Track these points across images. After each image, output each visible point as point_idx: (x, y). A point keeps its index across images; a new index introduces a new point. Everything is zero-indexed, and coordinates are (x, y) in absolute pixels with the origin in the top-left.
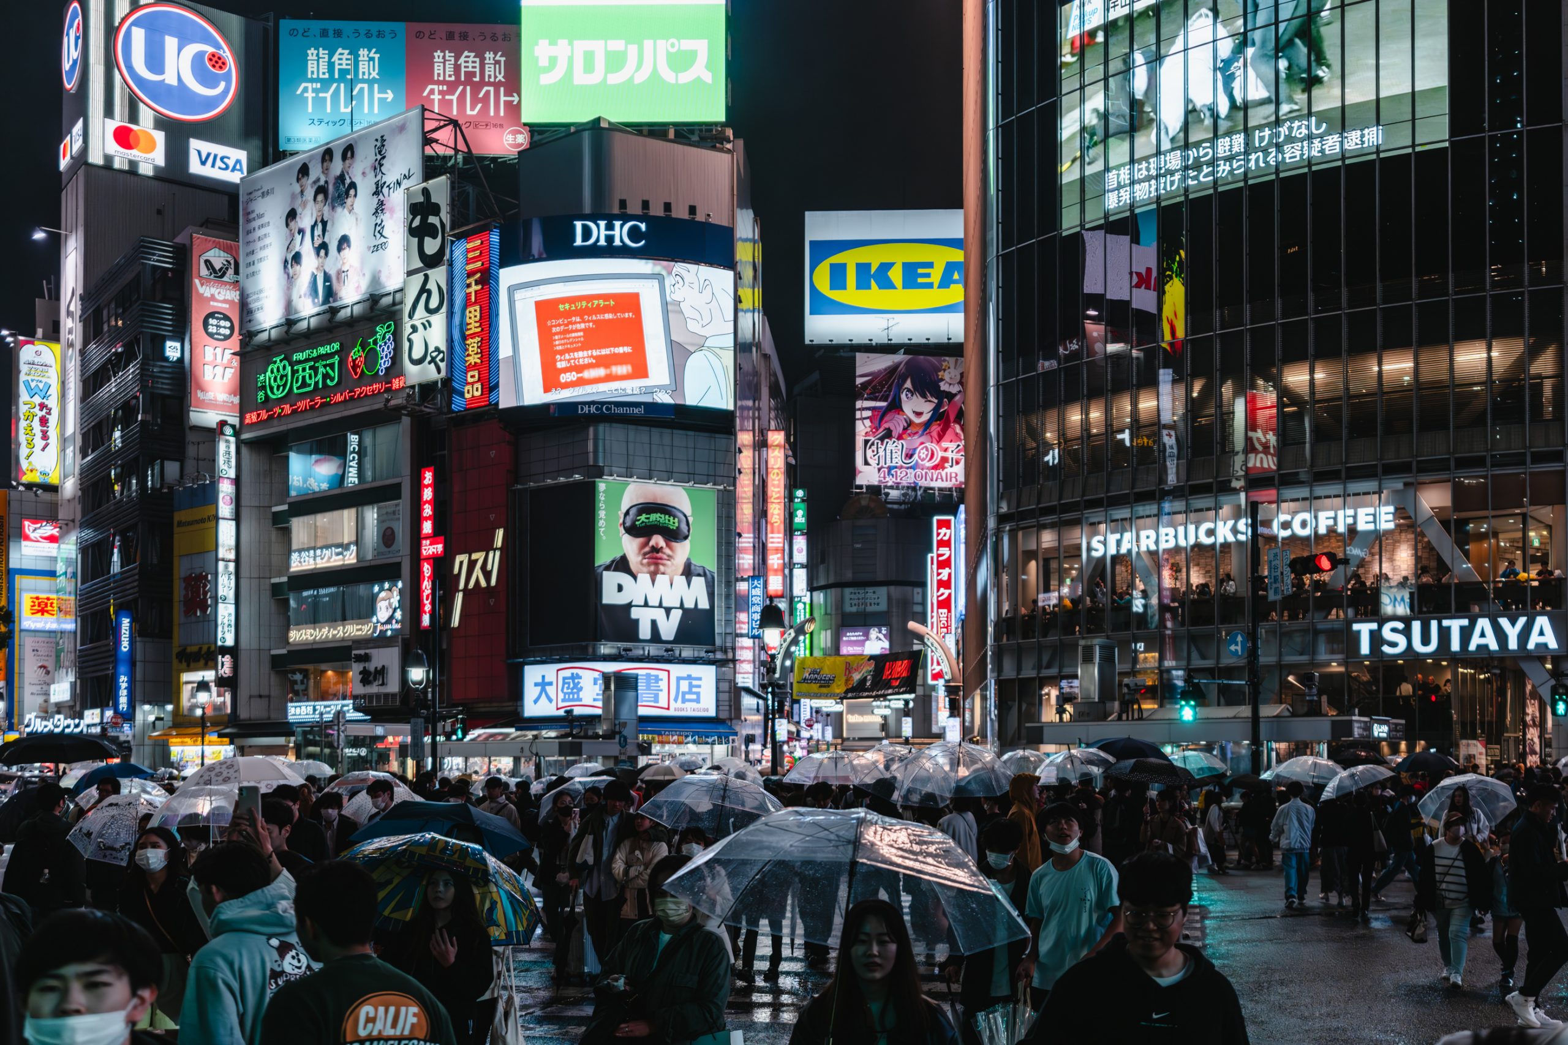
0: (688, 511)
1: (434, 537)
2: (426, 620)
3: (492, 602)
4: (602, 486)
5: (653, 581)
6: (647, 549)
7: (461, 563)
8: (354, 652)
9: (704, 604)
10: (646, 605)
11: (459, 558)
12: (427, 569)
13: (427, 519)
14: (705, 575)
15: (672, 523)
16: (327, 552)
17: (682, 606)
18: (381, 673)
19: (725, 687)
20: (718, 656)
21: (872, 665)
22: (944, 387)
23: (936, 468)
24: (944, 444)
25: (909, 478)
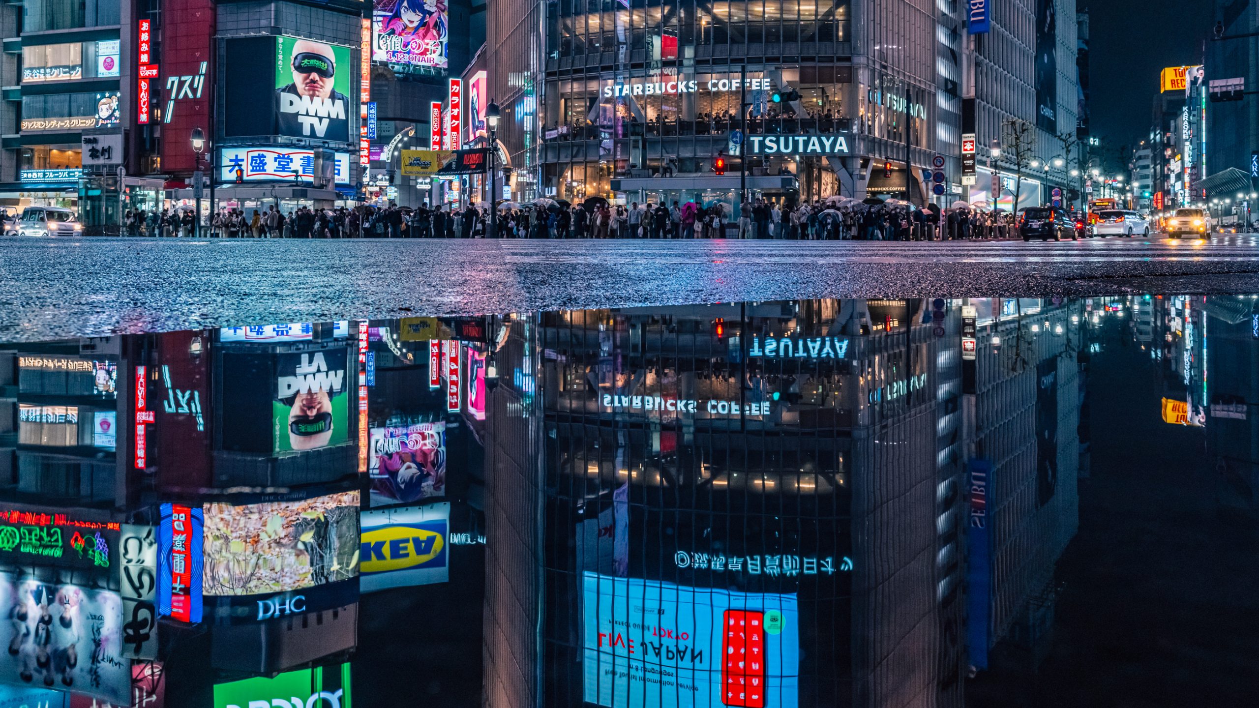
0: (333, 60)
1: (149, 66)
2: (144, 118)
3: (197, 108)
4: (280, 40)
5: (312, 101)
6: (308, 81)
7: (173, 82)
8: (83, 137)
9: (342, 116)
10: (307, 114)
11: (170, 80)
12: (144, 85)
13: (144, 53)
14: (343, 99)
15: (324, 66)
16: (56, 71)
17: (329, 117)
18: (107, 151)
19: (354, 167)
20: (351, 148)
21: (455, 156)
22: (426, 7)
23: (421, 54)
24: (427, 41)
25: (405, 58)
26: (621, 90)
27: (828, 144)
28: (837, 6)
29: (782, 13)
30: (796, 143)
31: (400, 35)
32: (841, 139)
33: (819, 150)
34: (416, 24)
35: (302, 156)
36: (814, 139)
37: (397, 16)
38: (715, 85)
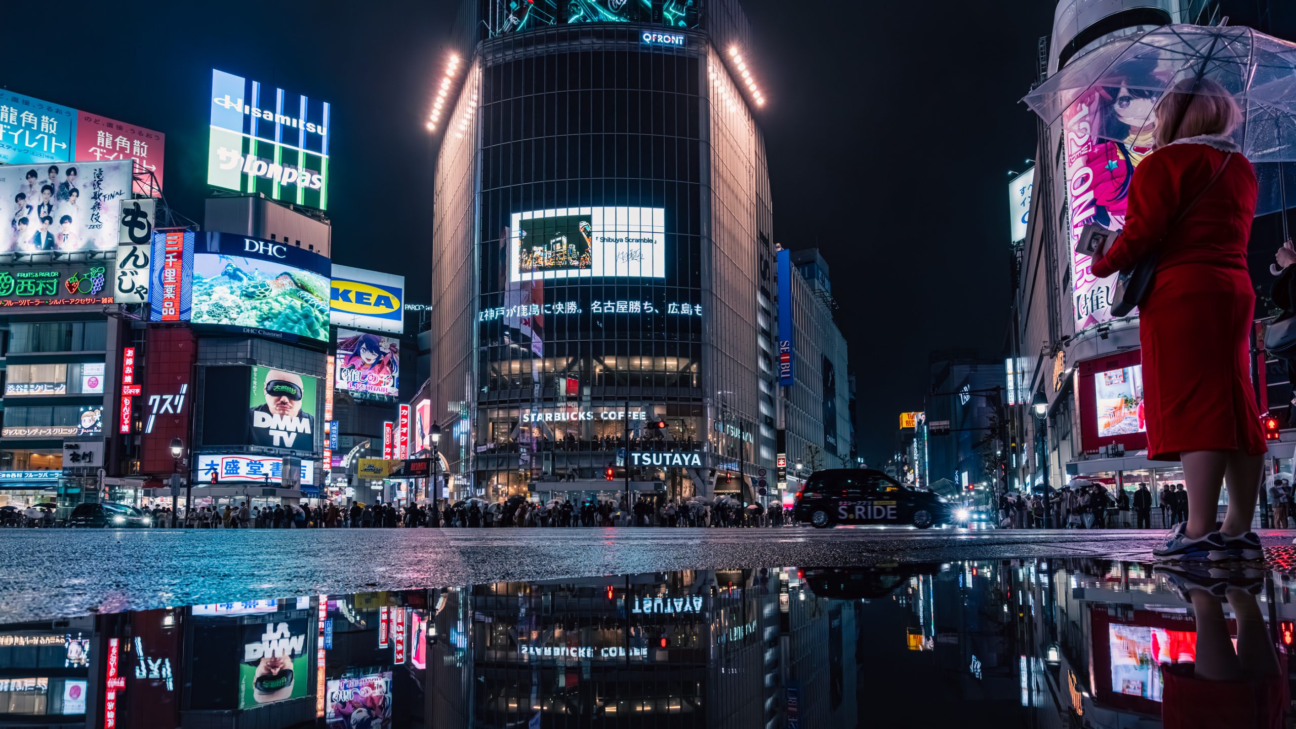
0: (301, 387)
1: (132, 385)
2: (125, 428)
3: (177, 421)
4: (255, 369)
5: (282, 418)
6: (279, 402)
7: (155, 400)
8: (65, 444)
9: (308, 431)
10: (277, 429)
11: (152, 398)
12: (127, 402)
13: (127, 375)
14: (309, 418)
15: (293, 391)
16: (41, 387)
17: (297, 431)
18: (89, 456)
19: (318, 471)
20: (315, 456)
21: (404, 464)
22: (382, 349)
23: (377, 385)
24: (381, 375)
25: (363, 388)
26: (536, 417)
27: (686, 459)
28: (692, 363)
29: (653, 366)
30: (664, 458)
31: (359, 369)
32: (696, 456)
33: (680, 463)
34: (372, 362)
35: (271, 462)
36: (677, 455)
37: (357, 355)
38: (606, 415)
